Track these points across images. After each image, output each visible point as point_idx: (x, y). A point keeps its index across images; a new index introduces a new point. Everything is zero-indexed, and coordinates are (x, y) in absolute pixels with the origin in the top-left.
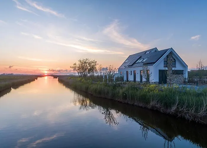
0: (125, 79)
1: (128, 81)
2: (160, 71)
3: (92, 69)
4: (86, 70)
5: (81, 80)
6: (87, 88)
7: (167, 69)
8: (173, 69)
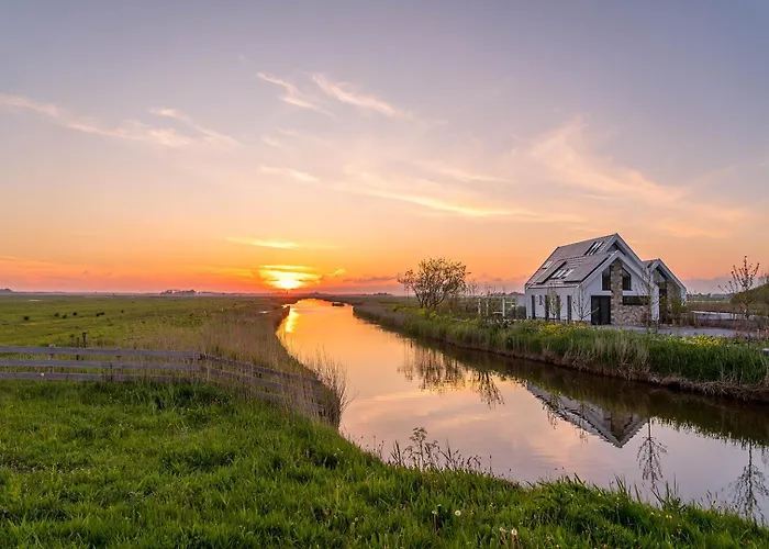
0: (529, 313)
1: (534, 317)
2: (593, 298)
3: (454, 284)
4: (437, 287)
5: (427, 315)
6: (443, 333)
7: (609, 293)
8: (625, 293)
